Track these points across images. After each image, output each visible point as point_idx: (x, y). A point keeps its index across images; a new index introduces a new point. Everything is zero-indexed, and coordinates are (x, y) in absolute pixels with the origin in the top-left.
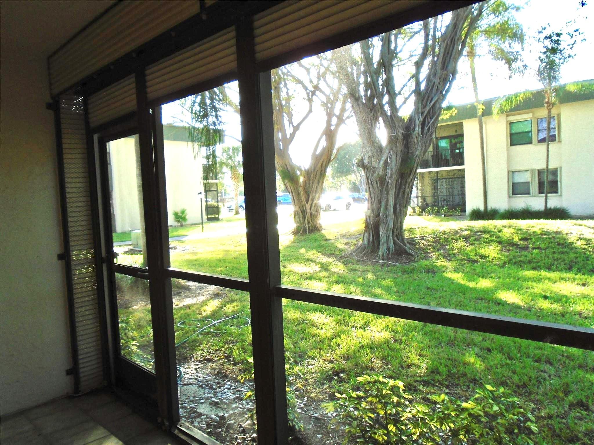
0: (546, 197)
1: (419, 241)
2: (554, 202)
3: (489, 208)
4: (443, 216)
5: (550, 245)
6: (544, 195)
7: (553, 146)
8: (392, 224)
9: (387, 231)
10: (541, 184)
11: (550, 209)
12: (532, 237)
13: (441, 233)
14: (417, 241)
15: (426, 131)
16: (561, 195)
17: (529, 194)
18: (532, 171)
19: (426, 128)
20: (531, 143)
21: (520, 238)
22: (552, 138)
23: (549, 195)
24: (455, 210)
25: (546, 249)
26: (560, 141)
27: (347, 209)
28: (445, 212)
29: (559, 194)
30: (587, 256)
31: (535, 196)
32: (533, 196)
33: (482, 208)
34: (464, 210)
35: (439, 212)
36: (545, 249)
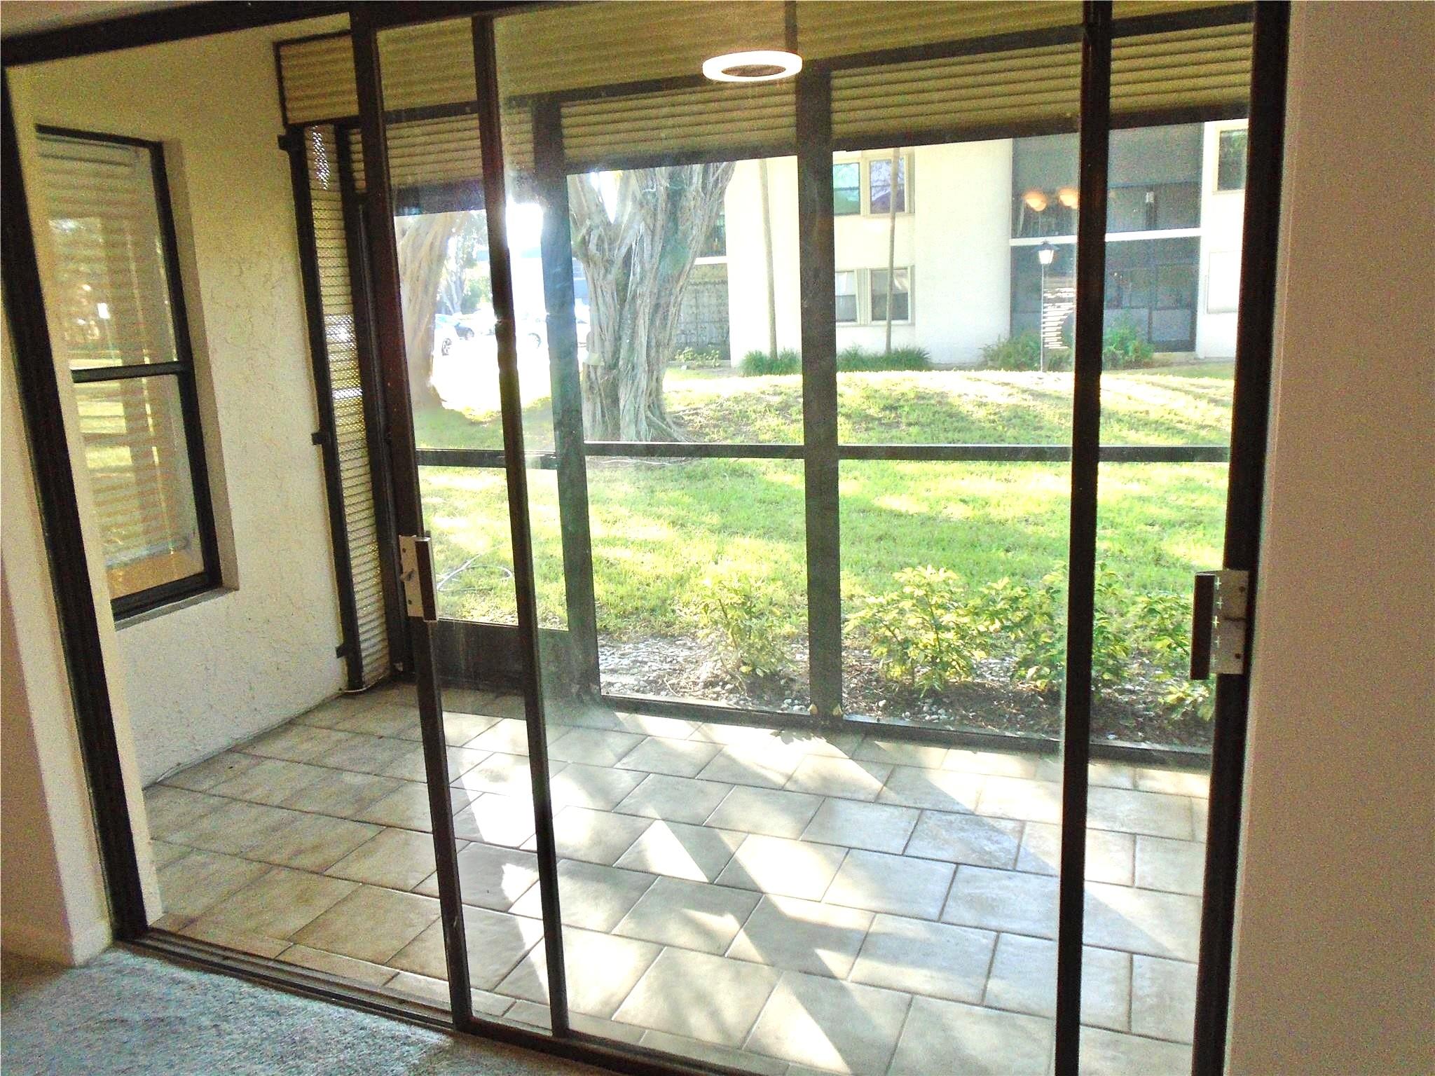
0: (889, 326)
1: (691, 417)
2: (903, 338)
3: (780, 351)
4: (684, 367)
5: (937, 416)
6: (884, 323)
7: (902, 221)
8: (644, 384)
9: (635, 397)
10: (876, 300)
11: (897, 352)
12: (902, 403)
13: (728, 400)
14: (686, 418)
15: (710, 187)
16: (913, 324)
17: (854, 320)
18: (860, 272)
19: (712, 180)
20: (858, 212)
21: (882, 406)
22: (900, 207)
23: (893, 322)
24: (709, 353)
25: (930, 423)
26: (912, 212)
27: (444, 354)
28: (687, 359)
29: (909, 321)
30: (999, 433)
31: (865, 325)
32: (860, 325)
33: (766, 352)
34: (726, 355)
35: (674, 359)
36: (929, 425)
